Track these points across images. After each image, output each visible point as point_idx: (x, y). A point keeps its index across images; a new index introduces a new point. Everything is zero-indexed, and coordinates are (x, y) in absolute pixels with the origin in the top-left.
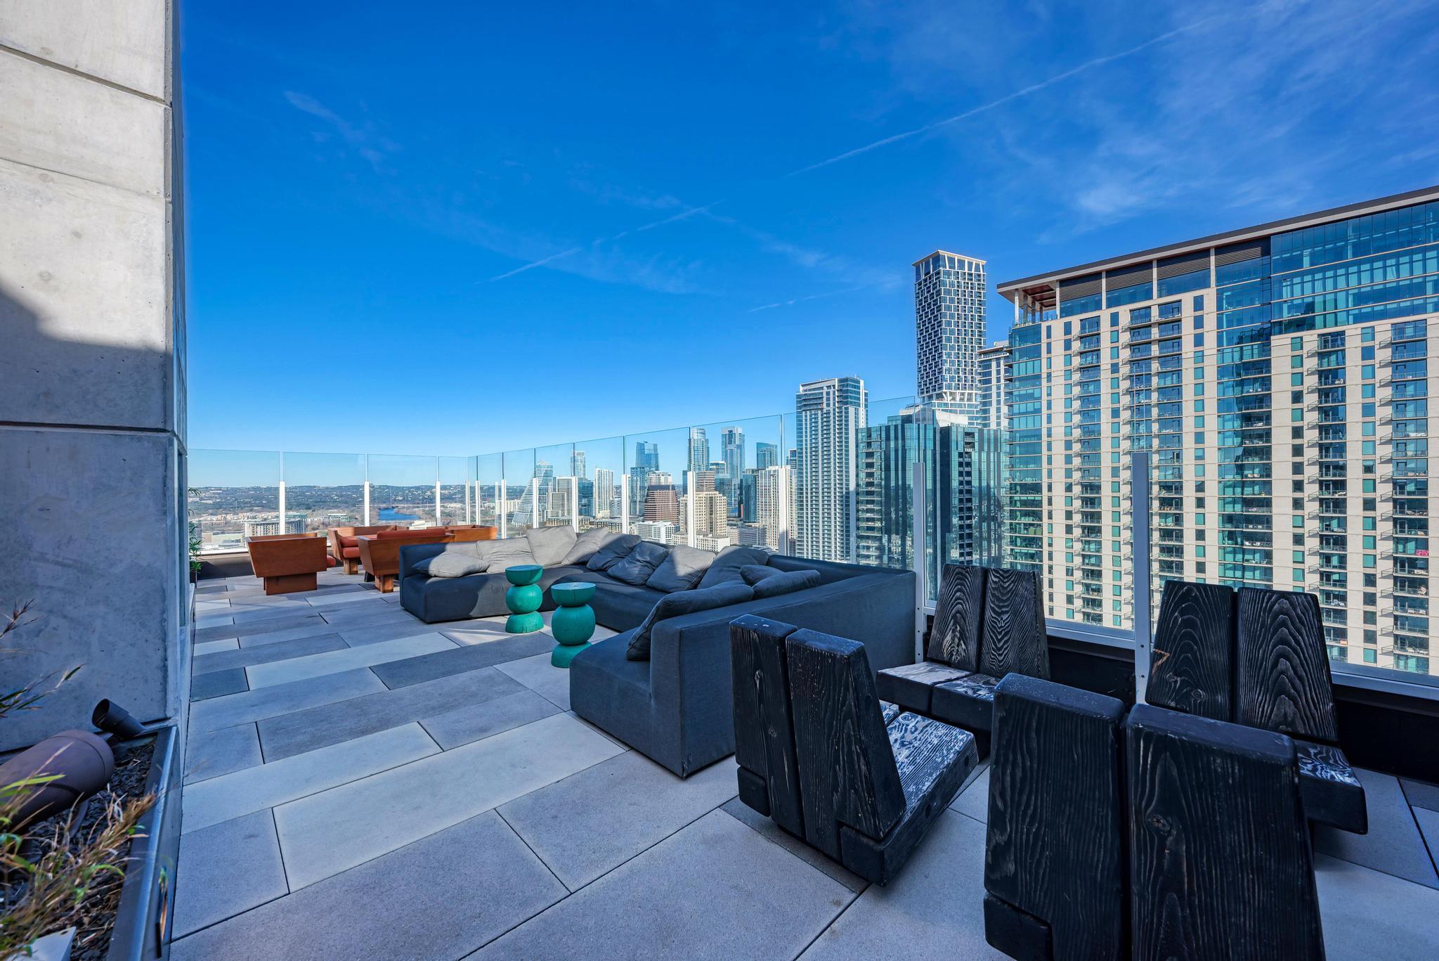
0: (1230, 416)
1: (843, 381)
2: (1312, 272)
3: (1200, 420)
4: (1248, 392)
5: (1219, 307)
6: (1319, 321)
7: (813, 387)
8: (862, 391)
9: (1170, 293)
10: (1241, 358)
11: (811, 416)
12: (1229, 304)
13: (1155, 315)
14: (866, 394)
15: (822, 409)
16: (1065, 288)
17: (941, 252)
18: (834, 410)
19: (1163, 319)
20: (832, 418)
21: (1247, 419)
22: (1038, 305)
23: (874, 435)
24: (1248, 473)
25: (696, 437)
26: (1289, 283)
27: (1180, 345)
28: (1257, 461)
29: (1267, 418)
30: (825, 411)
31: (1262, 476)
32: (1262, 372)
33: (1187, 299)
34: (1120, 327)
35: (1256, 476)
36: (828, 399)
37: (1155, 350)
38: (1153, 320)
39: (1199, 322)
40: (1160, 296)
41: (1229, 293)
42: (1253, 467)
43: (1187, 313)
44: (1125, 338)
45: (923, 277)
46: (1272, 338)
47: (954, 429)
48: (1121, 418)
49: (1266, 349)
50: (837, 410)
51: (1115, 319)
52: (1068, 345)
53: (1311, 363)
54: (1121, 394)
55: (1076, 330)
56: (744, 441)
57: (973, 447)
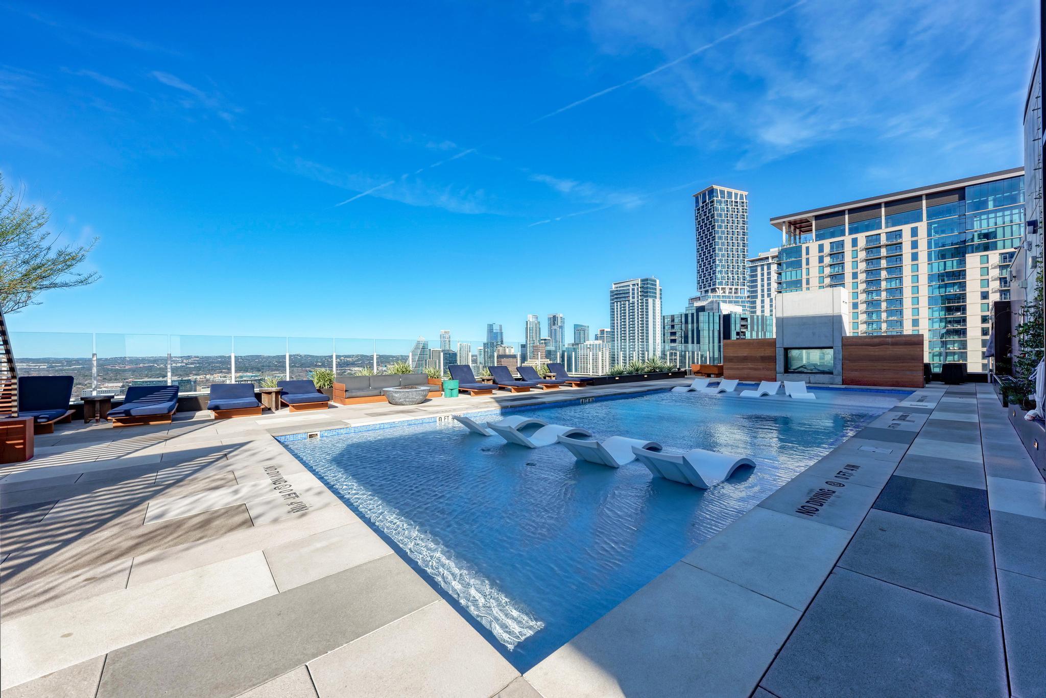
0: (937, 308)
1: (644, 281)
2: (995, 212)
3: (916, 311)
4: (950, 292)
5: (929, 235)
6: (1000, 244)
7: (622, 285)
8: (658, 287)
9: (893, 225)
10: (945, 269)
11: (620, 305)
12: (936, 232)
13: (883, 240)
14: (661, 290)
15: (629, 301)
16: (819, 221)
17: (715, 187)
18: (638, 301)
19: (889, 243)
20: (636, 307)
21: (949, 310)
22: (798, 231)
23: (676, 320)
24: (950, 346)
25: (531, 320)
26: (978, 219)
27: (901, 260)
28: (956, 338)
29: (963, 309)
30: (631, 302)
31: (959, 349)
32: (959, 279)
33: (906, 229)
34: (859, 248)
35: (955, 348)
36: (633, 294)
37: (884, 263)
38: (882, 243)
39: (915, 245)
40: (887, 227)
41: (936, 225)
42: (954, 342)
43: (907, 239)
44: (862, 255)
45: (701, 205)
46: (967, 255)
47: (733, 316)
48: (859, 310)
49: (962, 262)
50: (640, 301)
51: (855, 242)
52: (821, 260)
53: (995, 273)
54: (859, 293)
55: (827, 249)
56: (564, 323)
57: (747, 328)
